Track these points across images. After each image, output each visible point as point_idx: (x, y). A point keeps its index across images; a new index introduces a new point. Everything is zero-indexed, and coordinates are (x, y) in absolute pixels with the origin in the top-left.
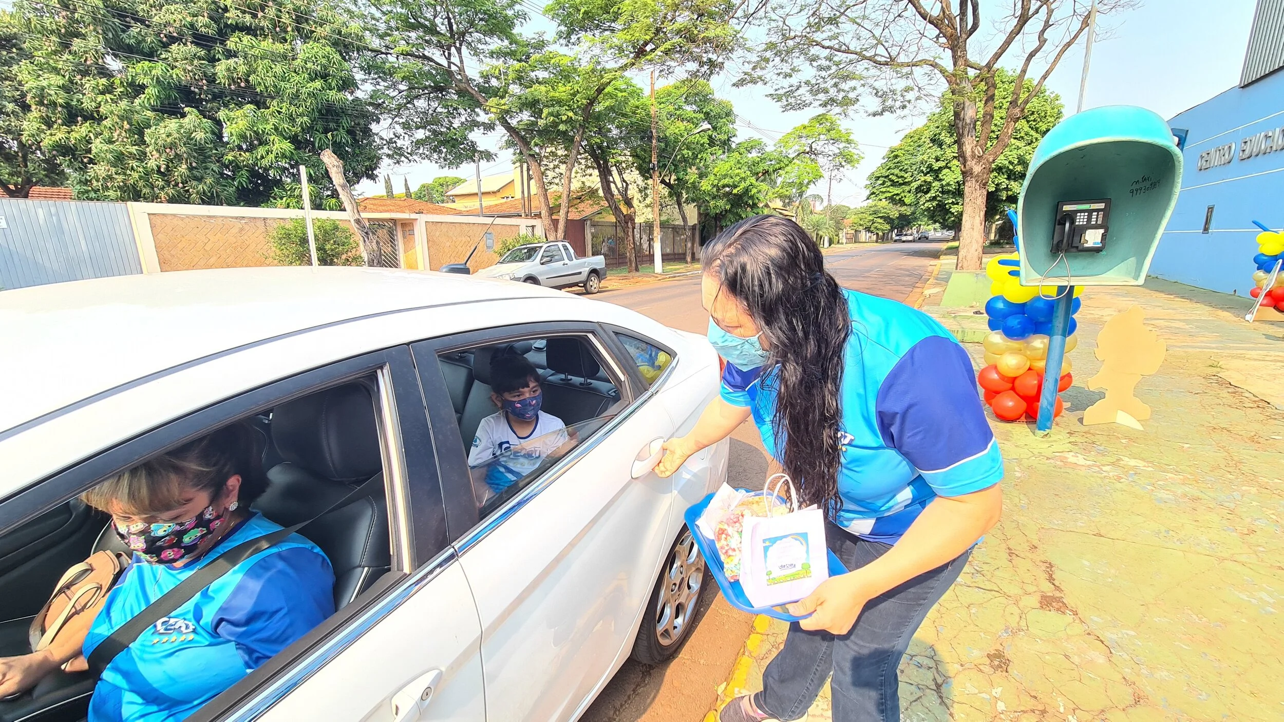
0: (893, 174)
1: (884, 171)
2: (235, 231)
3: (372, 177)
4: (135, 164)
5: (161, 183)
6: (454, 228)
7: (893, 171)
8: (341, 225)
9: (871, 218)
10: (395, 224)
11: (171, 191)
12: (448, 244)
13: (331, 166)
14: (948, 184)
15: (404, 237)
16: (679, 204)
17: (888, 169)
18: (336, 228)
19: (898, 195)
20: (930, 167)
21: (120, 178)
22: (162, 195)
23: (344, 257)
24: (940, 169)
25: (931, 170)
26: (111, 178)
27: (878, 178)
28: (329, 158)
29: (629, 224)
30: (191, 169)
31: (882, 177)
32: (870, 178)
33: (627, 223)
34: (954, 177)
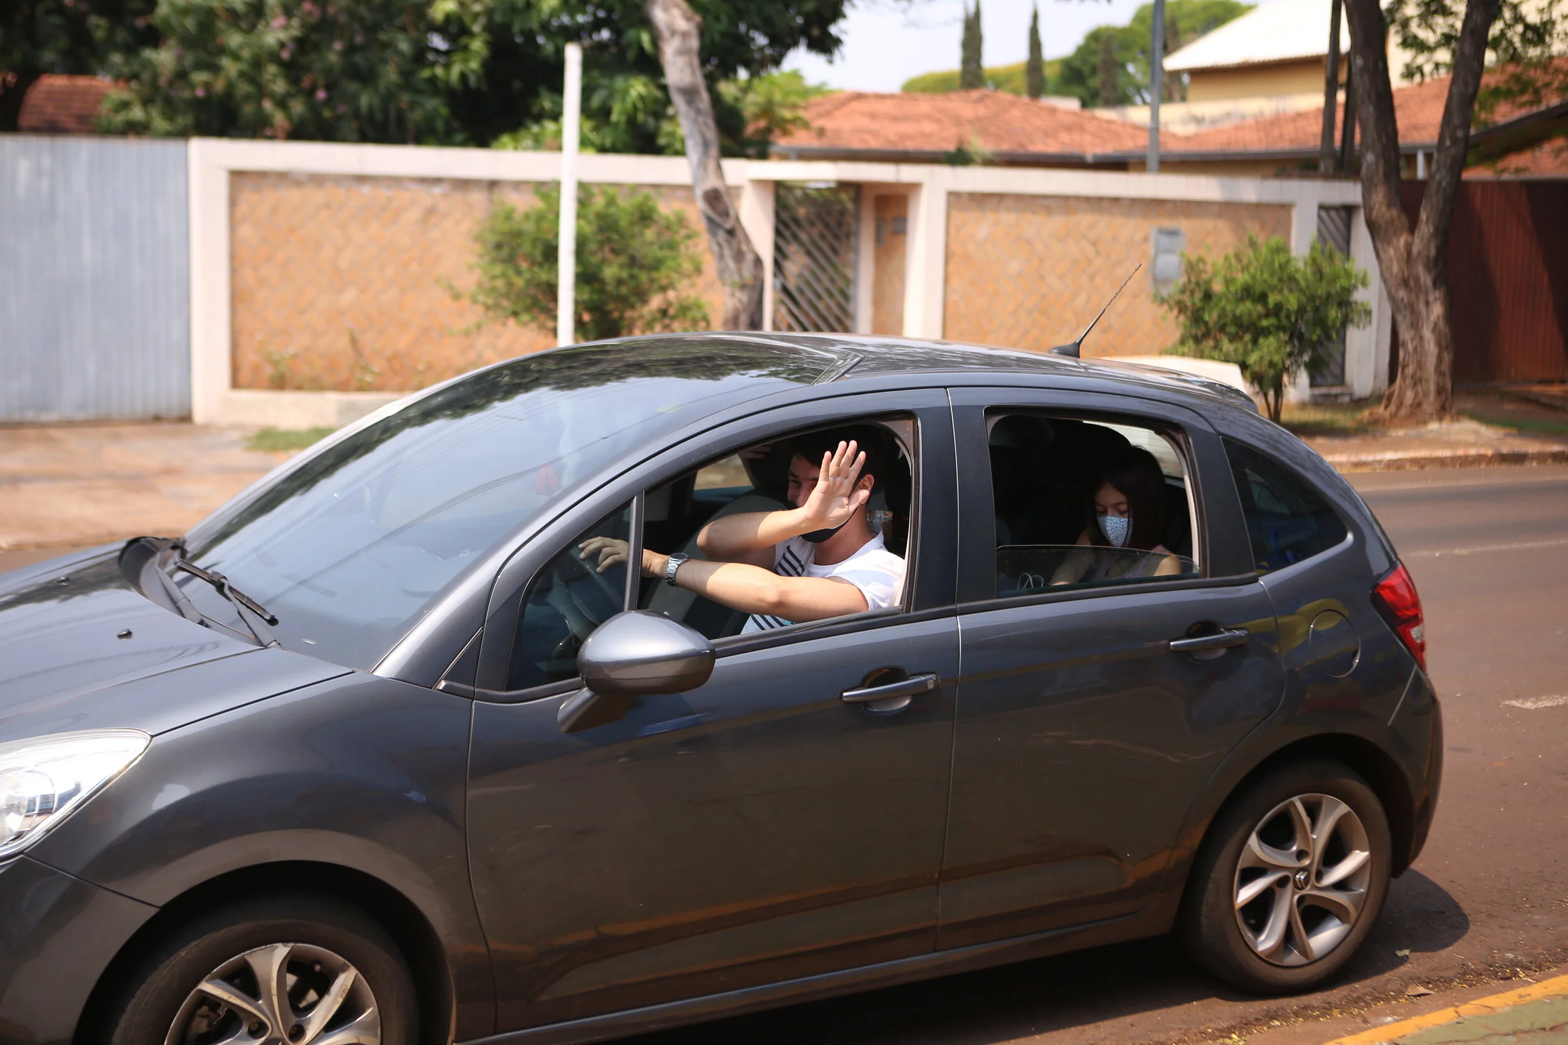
2: (415, 213)
3: (825, 45)
4: (234, 39)
5: (280, 87)
6: (1042, 216)
8: (665, 208)
10: (857, 200)
11: (298, 107)
12: (1015, 266)
13: (666, 33)
15: (879, 239)
18: (645, 216)
21: (200, 77)
22: (279, 118)
23: (656, 302)
26: (181, 75)
28: (666, 9)
30: (351, 50)
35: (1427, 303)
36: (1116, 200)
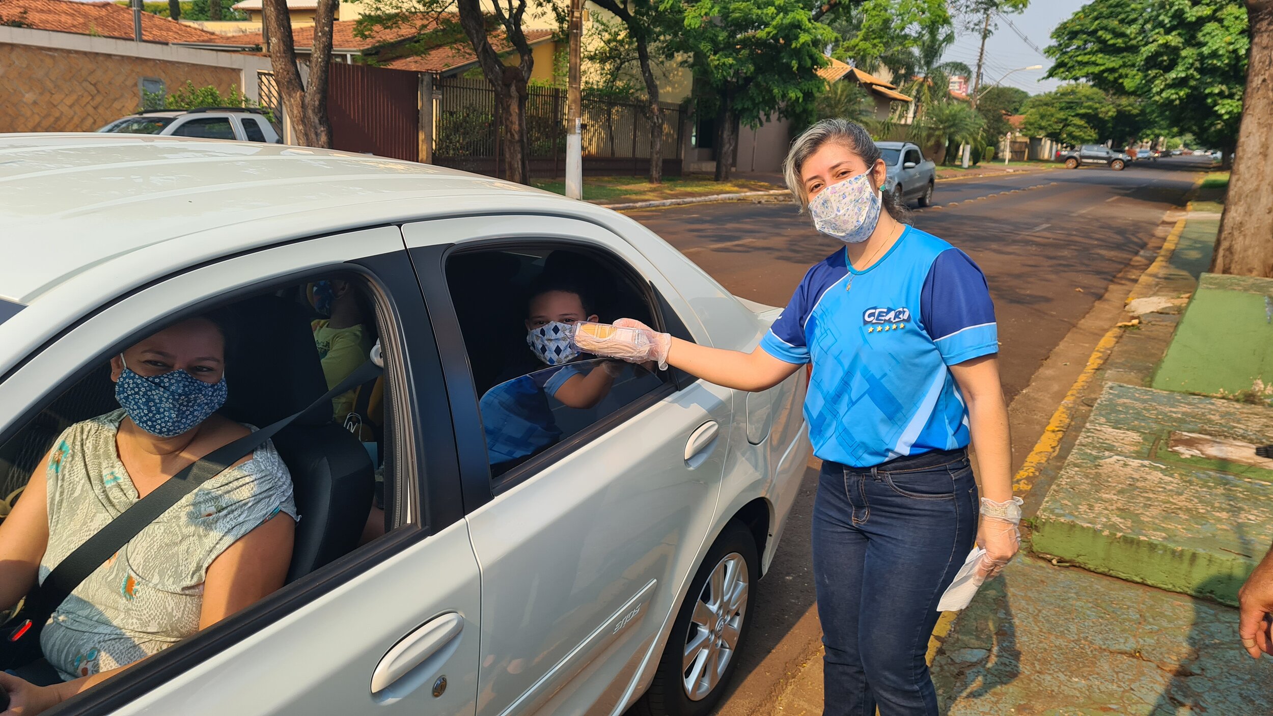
0: (1105, 28)
1: (1088, 21)
6: (49, 62)
7: (1105, 22)
9: (1061, 115)
14: (1214, 54)
16: (644, 57)
17: (1096, 18)
19: (1112, 70)
20: (1179, 15)
24: (1201, 21)
25: (1180, 22)
27: (1073, 35)
29: (513, 88)
31: (1082, 32)
32: (1058, 33)
33: (508, 86)
34: (1228, 39)
35: (317, 134)
36: (109, 56)
